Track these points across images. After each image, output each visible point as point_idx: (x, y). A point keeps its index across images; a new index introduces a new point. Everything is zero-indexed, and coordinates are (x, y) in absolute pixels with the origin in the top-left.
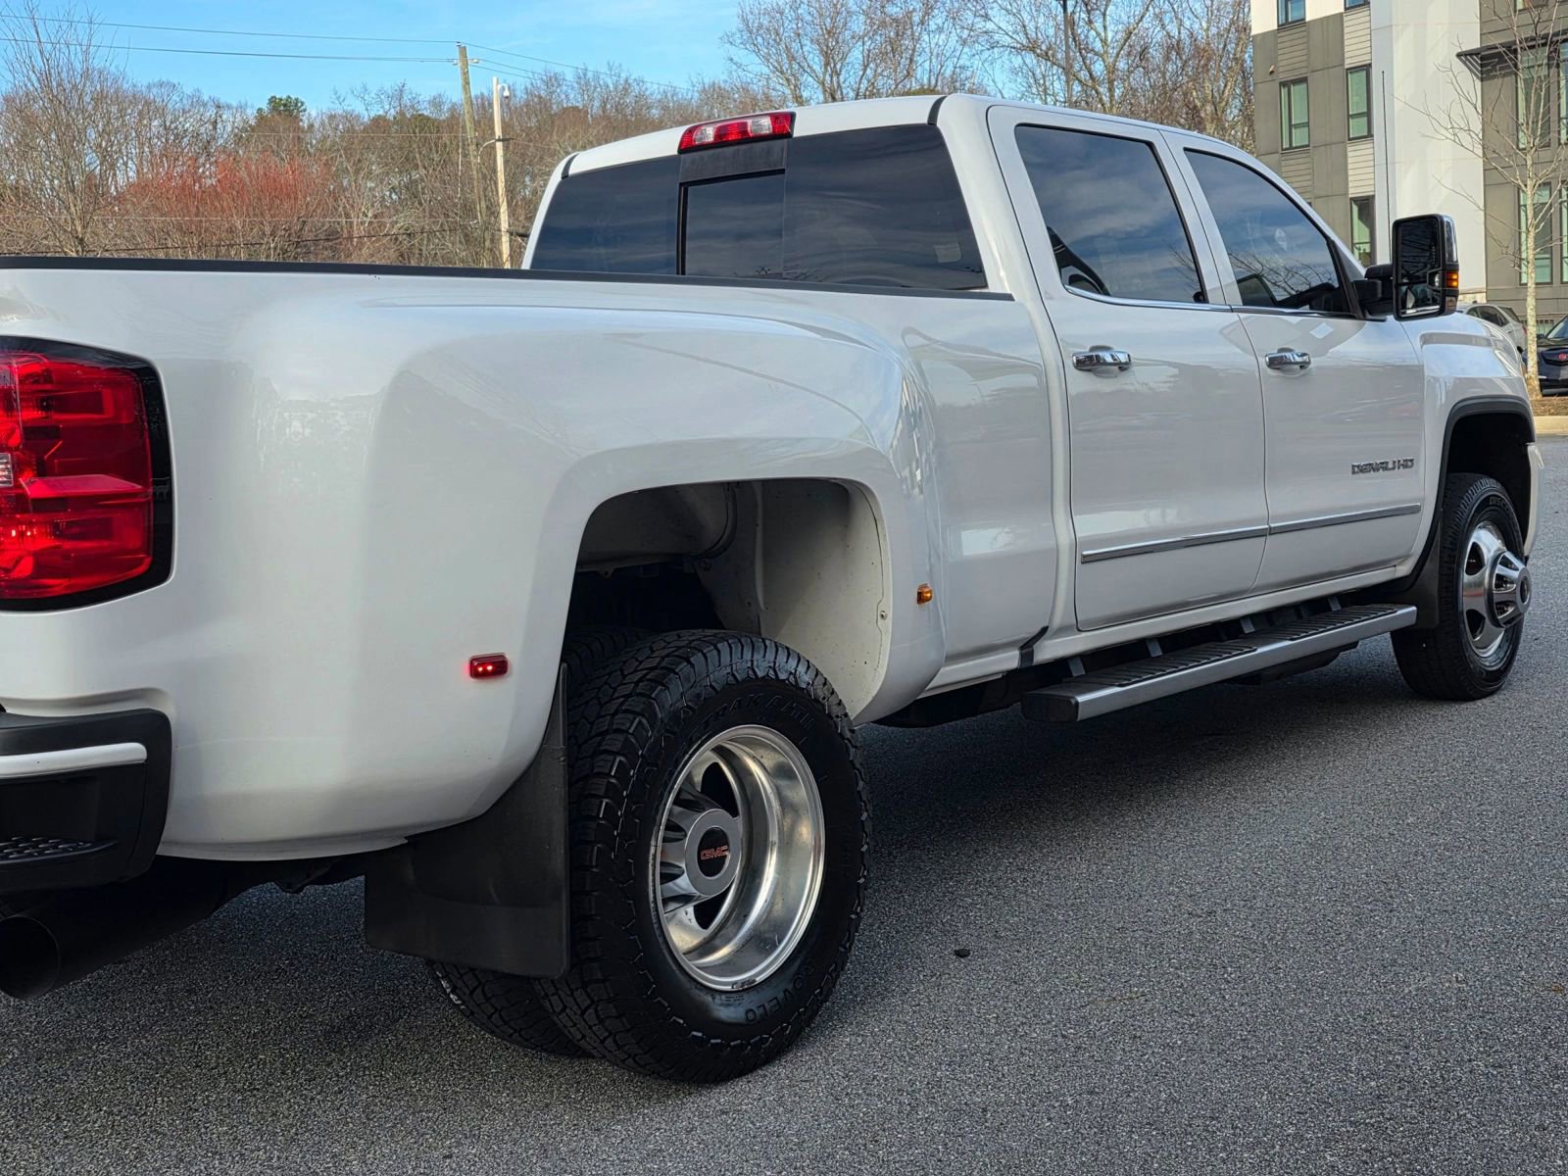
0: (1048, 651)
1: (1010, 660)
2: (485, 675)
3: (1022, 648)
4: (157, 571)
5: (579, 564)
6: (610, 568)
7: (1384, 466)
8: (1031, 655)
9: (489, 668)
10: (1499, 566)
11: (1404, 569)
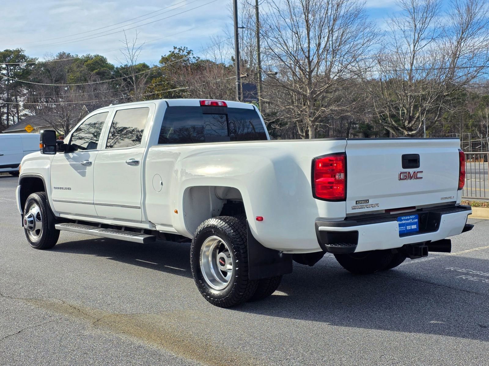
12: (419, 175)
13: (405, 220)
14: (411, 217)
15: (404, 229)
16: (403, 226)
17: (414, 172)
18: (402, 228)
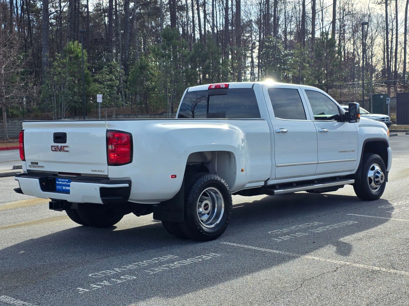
0: (270, 182)
1: (262, 184)
2: (173, 177)
3: (265, 182)
4: (130, 161)
5: (187, 163)
6: (192, 164)
7: (347, 151)
8: (267, 183)
9: (174, 176)
10: (376, 173)
11: (354, 172)
12: (66, 149)
13: (62, 181)
14: (66, 180)
15: (61, 188)
16: (61, 186)
17: (61, 146)
18: (60, 187)
